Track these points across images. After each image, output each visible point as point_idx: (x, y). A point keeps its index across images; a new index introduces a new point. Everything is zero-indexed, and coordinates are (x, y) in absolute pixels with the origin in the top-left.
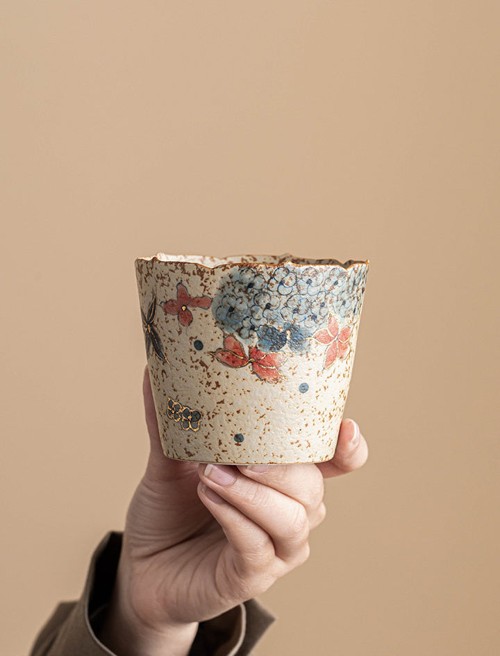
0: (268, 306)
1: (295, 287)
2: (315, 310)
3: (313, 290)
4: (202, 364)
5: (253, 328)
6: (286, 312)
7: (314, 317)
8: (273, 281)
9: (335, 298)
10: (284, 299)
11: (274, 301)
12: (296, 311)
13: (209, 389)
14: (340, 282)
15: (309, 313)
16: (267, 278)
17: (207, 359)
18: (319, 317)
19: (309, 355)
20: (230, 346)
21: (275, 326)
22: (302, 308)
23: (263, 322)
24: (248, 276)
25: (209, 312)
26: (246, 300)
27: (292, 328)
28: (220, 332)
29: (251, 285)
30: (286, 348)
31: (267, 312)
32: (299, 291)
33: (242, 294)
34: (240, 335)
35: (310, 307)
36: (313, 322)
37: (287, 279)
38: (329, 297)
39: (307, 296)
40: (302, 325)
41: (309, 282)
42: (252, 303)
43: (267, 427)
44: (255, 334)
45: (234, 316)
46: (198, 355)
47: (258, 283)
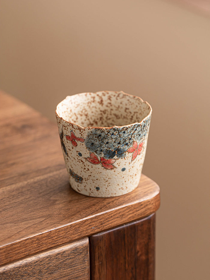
0: (107, 143)
1: (118, 136)
2: (127, 142)
3: (126, 135)
4: (82, 161)
5: (101, 151)
6: (115, 144)
7: (127, 144)
8: (109, 134)
9: (136, 135)
10: (114, 140)
11: (110, 141)
12: (119, 143)
13: (85, 170)
14: (138, 129)
15: (125, 143)
16: (106, 133)
17: (84, 160)
18: (129, 144)
19: (125, 158)
20: (93, 157)
21: (111, 149)
22: (122, 142)
23: (106, 148)
24: (99, 132)
25: (84, 143)
26: (98, 141)
27: (118, 150)
28: (88, 151)
29: (100, 135)
30: (116, 157)
31: (107, 145)
32: (120, 136)
33: (96, 138)
34: (96, 153)
35: (125, 141)
36: (126, 146)
37: (115, 133)
38: (133, 136)
39: (124, 138)
40: (122, 148)
41: (124, 132)
42: (101, 142)
43: (109, 184)
44: (102, 153)
45: (94, 146)
46: (80, 158)
47: (103, 135)
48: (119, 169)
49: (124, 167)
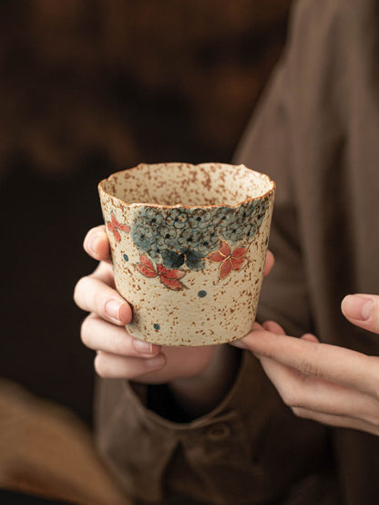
0: (168, 236)
1: (187, 224)
2: (207, 239)
3: (203, 225)
4: (129, 272)
5: (158, 251)
6: (181, 240)
7: (206, 244)
8: (169, 218)
9: (224, 229)
10: (179, 232)
11: (172, 233)
12: (190, 240)
13: (134, 290)
14: (228, 217)
15: (201, 241)
16: (165, 216)
17: (132, 269)
18: (210, 244)
19: (205, 271)
20: (144, 261)
21: (174, 250)
22: (195, 238)
23: (165, 247)
24: (151, 214)
25: (129, 235)
26: (151, 230)
27: (188, 252)
28: (137, 251)
29: (154, 220)
30: (184, 266)
31: (167, 240)
32: (191, 226)
33: (147, 226)
34: (150, 255)
35: (202, 237)
36: (205, 248)
37: (180, 217)
38: (218, 229)
39: (198, 229)
40: (196, 249)
41: (199, 219)
42: (155, 233)
43: (176, 320)
44: (160, 255)
45: (144, 241)
46: (127, 264)
47: (159, 219)
48: (192, 292)
49: (203, 288)
